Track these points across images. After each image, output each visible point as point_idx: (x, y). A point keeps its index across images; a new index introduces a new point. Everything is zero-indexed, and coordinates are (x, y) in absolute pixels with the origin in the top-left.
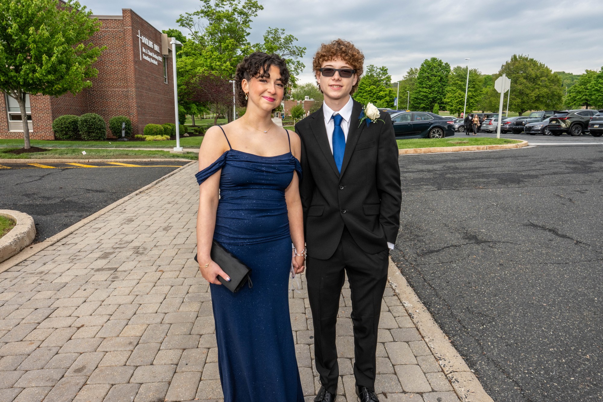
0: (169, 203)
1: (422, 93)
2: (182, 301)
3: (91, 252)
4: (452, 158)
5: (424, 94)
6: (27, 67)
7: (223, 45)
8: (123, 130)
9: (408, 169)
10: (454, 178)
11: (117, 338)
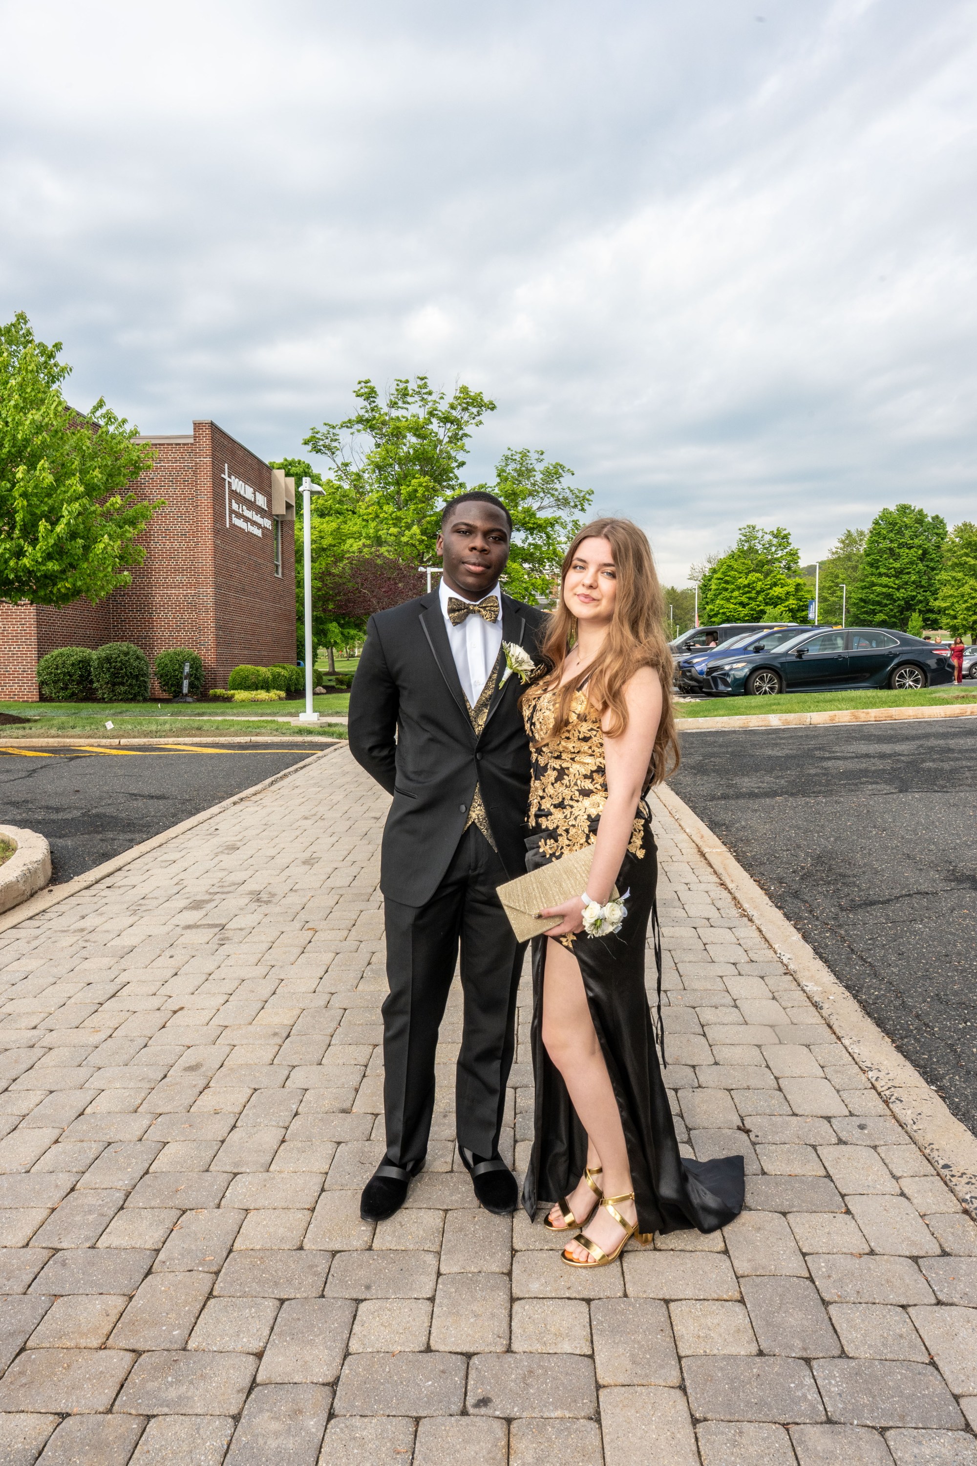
0: (306, 818)
1: (878, 589)
2: (360, 976)
3: (166, 899)
4: (941, 730)
5: (884, 590)
6: (8, 546)
7: (404, 490)
8: (186, 678)
9: (834, 752)
10: (942, 770)
11: (250, 1027)
